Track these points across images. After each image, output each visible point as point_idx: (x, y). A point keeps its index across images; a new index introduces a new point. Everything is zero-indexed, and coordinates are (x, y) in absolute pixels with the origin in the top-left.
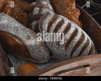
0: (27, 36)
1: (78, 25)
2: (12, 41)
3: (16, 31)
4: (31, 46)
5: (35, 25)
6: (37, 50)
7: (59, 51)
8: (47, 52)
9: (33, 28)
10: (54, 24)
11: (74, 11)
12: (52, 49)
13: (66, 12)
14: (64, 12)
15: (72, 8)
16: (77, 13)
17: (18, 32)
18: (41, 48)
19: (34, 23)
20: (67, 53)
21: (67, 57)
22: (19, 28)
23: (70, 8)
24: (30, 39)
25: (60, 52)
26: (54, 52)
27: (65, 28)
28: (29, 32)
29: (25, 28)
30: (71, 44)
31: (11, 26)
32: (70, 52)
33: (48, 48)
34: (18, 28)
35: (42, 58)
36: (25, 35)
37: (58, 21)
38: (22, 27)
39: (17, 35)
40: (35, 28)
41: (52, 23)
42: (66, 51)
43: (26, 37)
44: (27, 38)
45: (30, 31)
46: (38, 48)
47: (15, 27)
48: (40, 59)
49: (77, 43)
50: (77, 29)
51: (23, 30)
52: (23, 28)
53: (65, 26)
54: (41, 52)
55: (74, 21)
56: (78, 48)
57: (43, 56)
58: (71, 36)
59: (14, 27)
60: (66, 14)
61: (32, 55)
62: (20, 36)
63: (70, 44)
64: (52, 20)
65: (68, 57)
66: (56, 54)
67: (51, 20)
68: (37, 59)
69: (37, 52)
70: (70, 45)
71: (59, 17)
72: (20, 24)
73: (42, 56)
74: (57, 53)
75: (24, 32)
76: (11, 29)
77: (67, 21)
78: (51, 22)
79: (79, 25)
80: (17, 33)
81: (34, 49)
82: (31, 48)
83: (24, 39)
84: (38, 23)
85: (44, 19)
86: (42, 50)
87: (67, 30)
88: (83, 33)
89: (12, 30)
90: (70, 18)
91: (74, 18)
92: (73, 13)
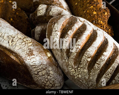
0: (28, 51)
1: (107, 32)
2: (5, 58)
3: (10, 42)
4: (34, 67)
5: (40, 32)
6: (44, 72)
7: (78, 74)
8: (60, 75)
9: (37, 36)
10: (70, 31)
11: (100, 11)
12: (66, 71)
13: (88, 12)
14: (85, 12)
15: (98, 5)
16: (106, 14)
17: (14, 43)
18: (50, 69)
19: (38, 29)
20: (91, 78)
21: (91, 83)
22: (16, 37)
23: (94, 7)
24: (32, 54)
25: (80, 76)
26: (71, 75)
27: (88, 38)
28: (31, 44)
29: (25, 38)
30: (98, 64)
31: (3, 35)
32: (96, 76)
33: (60, 68)
34: (14, 37)
35: (51, 85)
36: (25, 48)
37: (76, 27)
38: (21, 35)
39: (12, 48)
40: (39, 36)
41: (67, 30)
42: (89, 75)
43: (26, 52)
44: (28, 54)
45: (33, 43)
46: (44, 69)
47: (10, 37)
48: (48, 86)
49: (107, 61)
50: (106, 39)
51: (21, 41)
52: (22, 38)
53: (88, 35)
54: (50, 75)
55: (102, 27)
56: (109, 70)
57: (53, 81)
58: (98, 51)
59: (8, 37)
60: (89, 15)
61: (35, 79)
62: (16, 49)
63: (96, 63)
64: (67, 25)
65: (93, 83)
66: (73, 79)
67: (65, 24)
68: (43, 86)
69: (44, 75)
70: (96, 65)
71: (78, 20)
72: (16, 30)
73: (51, 82)
74: (76, 77)
75: (24, 43)
76: (3, 40)
77: (91, 27)
78: (65, 27)
79: (109, 32)
80: (13, 45)
81: (38, 71)
82: (35, 69)
83: (23, 55)
84: (44, 29)
85: (55, 23)
86: (51, 72)
87: (91, 42)
88: (116, 47)
89: (5, 41)
90: (95, 22)
91: (101, 22)
92: (99, 13)
